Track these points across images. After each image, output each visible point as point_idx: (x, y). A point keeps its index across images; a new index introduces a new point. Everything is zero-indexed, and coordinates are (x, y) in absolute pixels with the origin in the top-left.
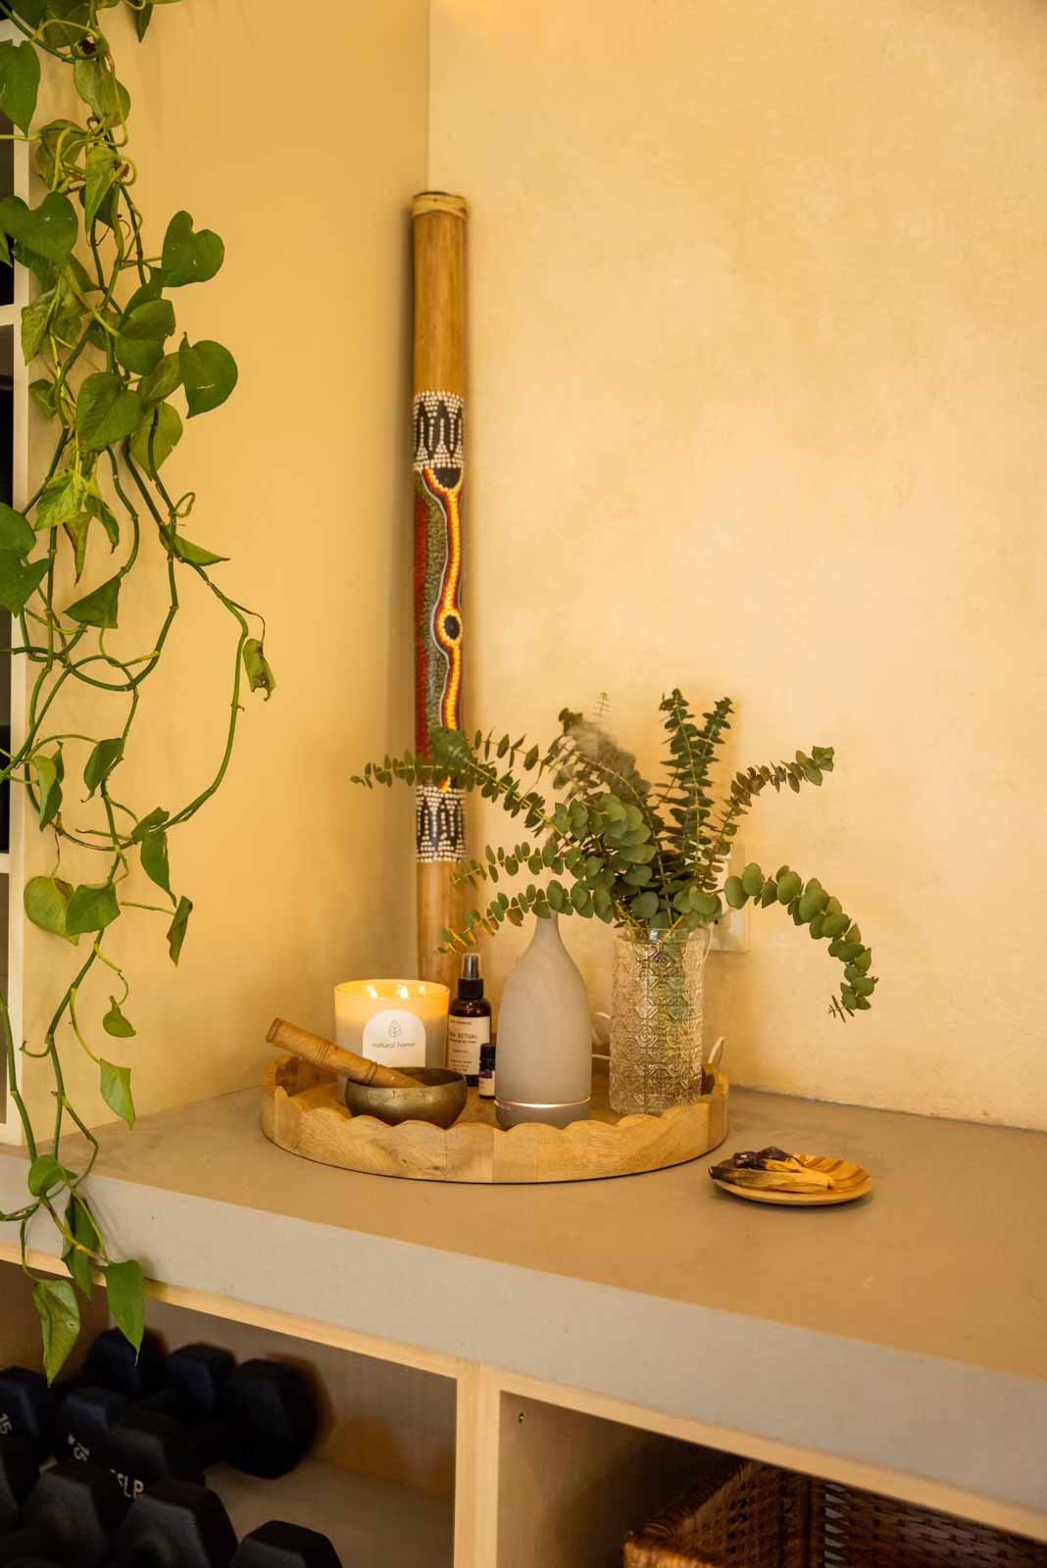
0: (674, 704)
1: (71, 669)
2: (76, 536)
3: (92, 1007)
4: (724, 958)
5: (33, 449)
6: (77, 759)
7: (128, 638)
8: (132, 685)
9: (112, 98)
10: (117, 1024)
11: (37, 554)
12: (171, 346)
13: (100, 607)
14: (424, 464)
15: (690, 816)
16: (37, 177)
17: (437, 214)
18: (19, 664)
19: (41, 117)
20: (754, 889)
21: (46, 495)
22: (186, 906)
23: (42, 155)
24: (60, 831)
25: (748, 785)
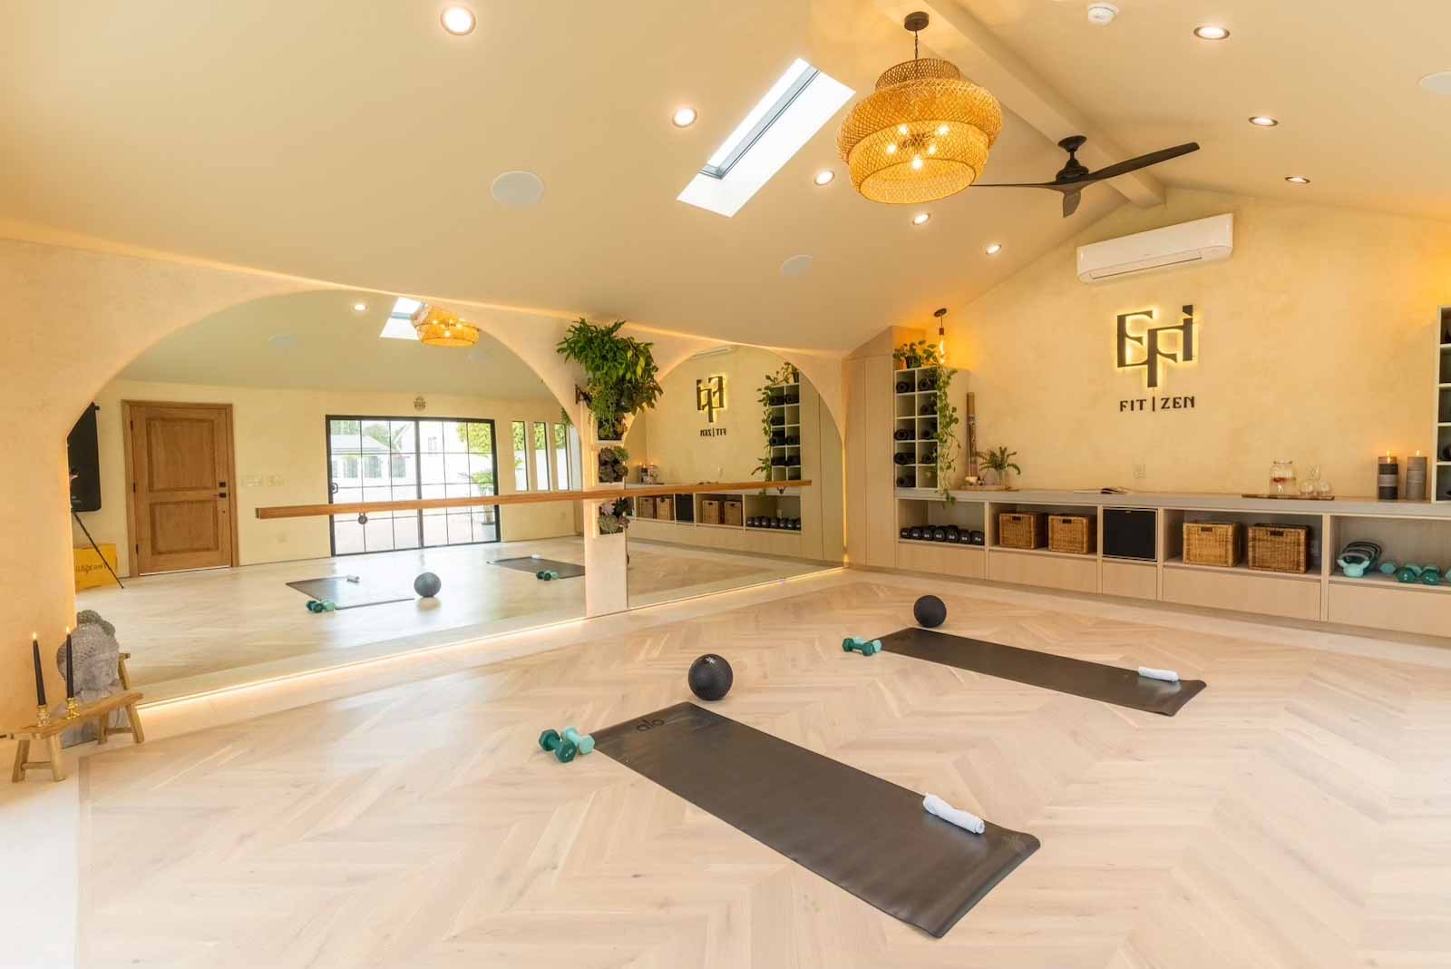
0: (1001, 448)
4: (1007, 475)
5: (940, 427)
6: (945, 455)
7: (948, 444)
8: (946, 448)
9: (946, 396)
10: (945, 477)
14: (970, 423)
15: (1002, 459)
16: (940, 404)
19: (940, 399)
20: (1009, 465)
21: (941, 432)
24: (943, 461)
25: (1008, 456)
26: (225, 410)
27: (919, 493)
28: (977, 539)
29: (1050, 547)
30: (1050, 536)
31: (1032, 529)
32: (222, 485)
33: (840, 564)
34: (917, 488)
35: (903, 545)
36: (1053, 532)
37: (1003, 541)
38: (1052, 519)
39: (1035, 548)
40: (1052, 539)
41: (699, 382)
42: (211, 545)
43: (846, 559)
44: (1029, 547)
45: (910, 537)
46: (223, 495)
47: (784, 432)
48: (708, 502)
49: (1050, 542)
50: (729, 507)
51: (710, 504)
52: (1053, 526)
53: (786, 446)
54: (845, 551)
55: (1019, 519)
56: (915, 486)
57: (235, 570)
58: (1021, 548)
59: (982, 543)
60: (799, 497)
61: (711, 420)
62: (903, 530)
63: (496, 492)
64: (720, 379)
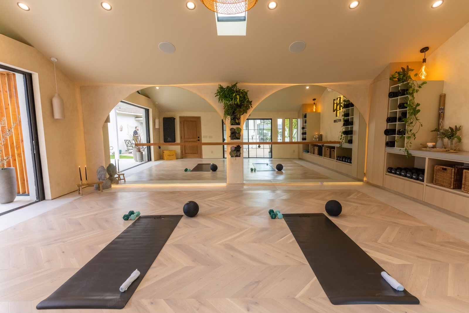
1: (409, 126)
2: (410, 119)
3: (409, 142)
5: (408, 115)
6: (409, 130)
7: (413, 124)
8: (413, 127)
9: (414, 98)
10: (411, 143)
11: (408, 120)
12: (416, 110)
13: (412, 123)
14: (440, 112)
16: (409, 102)
17: (442, 96)
18: (407, 126)
19: (409, 99)
21: (408, 118)
22: (415, 138)
23: (409, 101)
24: (408, 134)
26: (199, 118)
27: (397, 150)
28: (420, 178)
29: (462, 189)
30: (463, 182)
31: (453, 177)
32: (199, 137)
33: (362, 181)
34: (395, 148)
35: (387, 176)
36: (465, 180)
37: (435, 181)
38: (466, 172)
39: (454, 189)
40: (465, 184)
41: (334, 100)
42: (196, 152)
43: (365, 179)
44: (450, 188)
45: (391, 172)
46: (199, 140)
47: (349, 120)
48: (327, 149)
49: (463, 186)
50: (332, 151)
51: (328, 150)
52: (466, 176)
53: (349, 126)
54: (365, 175)
55: (445, 169)
56: (394, 147)
57: (202, 159)
58: (444, 186)
59: (423, 181)
60: (352, 149)
61: (337, 116)
62: (389, 168)
63: (272, 141)
64: (340, 98)
